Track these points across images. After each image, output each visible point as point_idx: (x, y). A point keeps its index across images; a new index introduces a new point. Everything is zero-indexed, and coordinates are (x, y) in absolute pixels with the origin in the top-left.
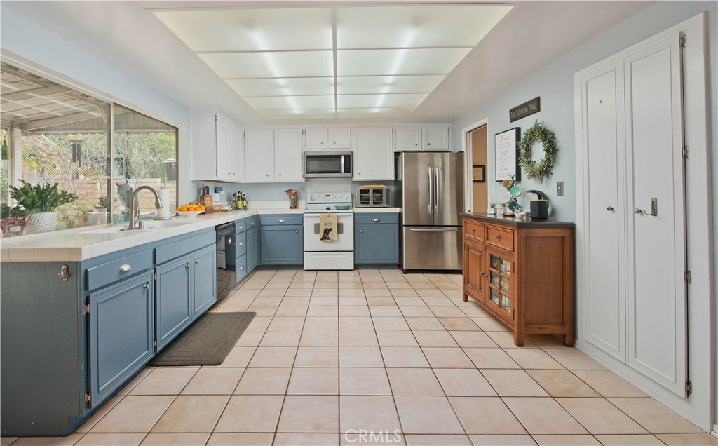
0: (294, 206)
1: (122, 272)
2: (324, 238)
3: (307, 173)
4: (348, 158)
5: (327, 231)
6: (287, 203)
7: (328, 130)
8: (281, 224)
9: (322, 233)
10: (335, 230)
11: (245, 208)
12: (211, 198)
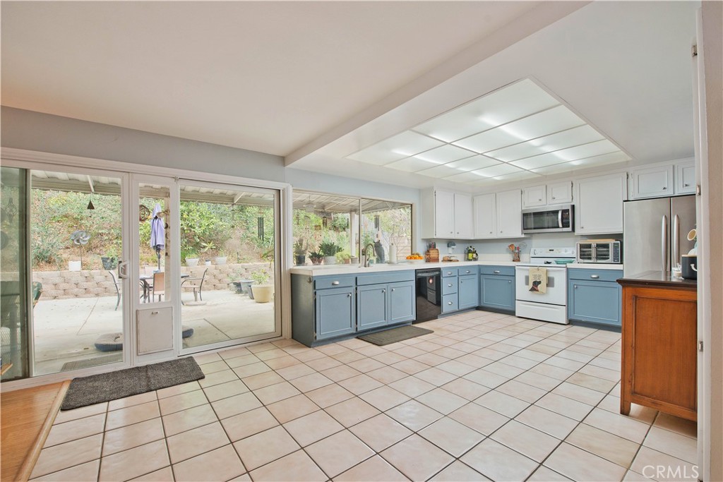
0: (516, 259)
1: (333, 284)
2: (533, 289)
3: (524, 229)
4: (567, 212)
5: (536, 284)
6: (510, 257)
7: (546, 187)
8: (496, 274)
9: (531, 285)
10: (544, 283)
11: (475, 259)
12: (437, 251)
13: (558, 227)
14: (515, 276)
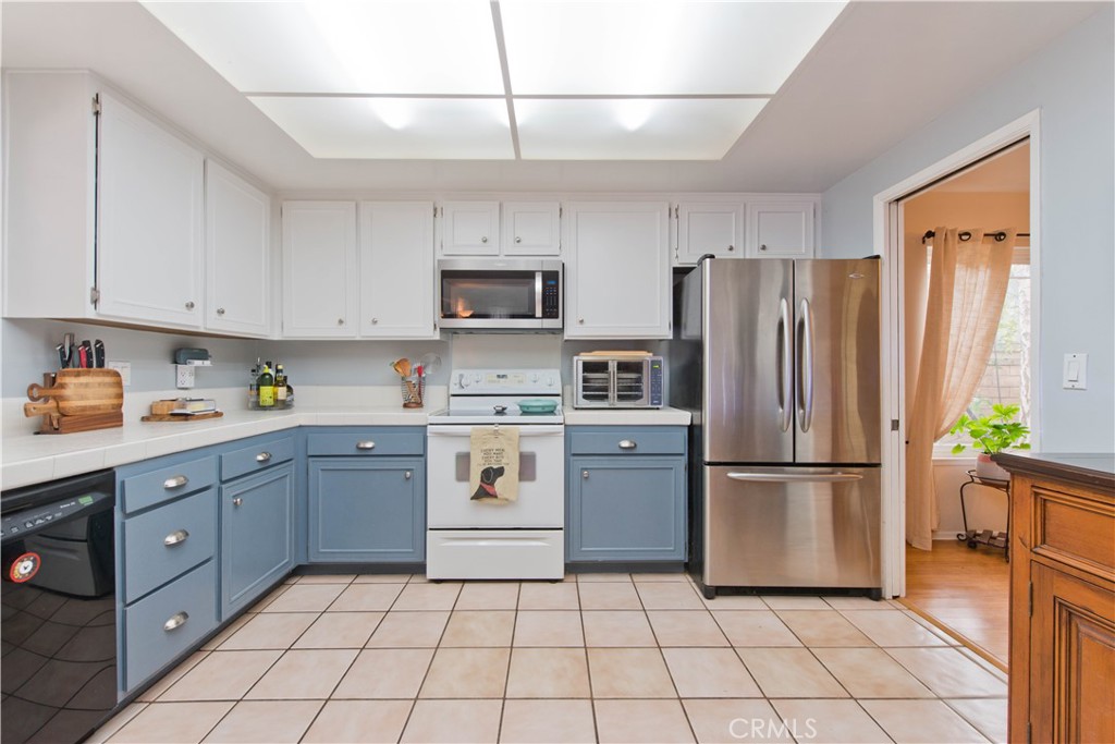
0: (414, 402)
2: (483, 494)
3: (445, 316)
4: (552, 279)
5: (491, 475)
6: (396, 394)
7: (501, 205)
8: (364, 453)
9: (475, 481)
10: (512, 471)
11: (283, 405)
12: (108, 379)
13: (533, 316)
14: (423, 455)
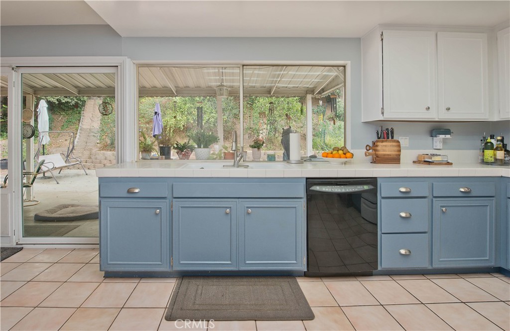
1: (130, 192)
11: (501, 163)
12: (394, 144)
